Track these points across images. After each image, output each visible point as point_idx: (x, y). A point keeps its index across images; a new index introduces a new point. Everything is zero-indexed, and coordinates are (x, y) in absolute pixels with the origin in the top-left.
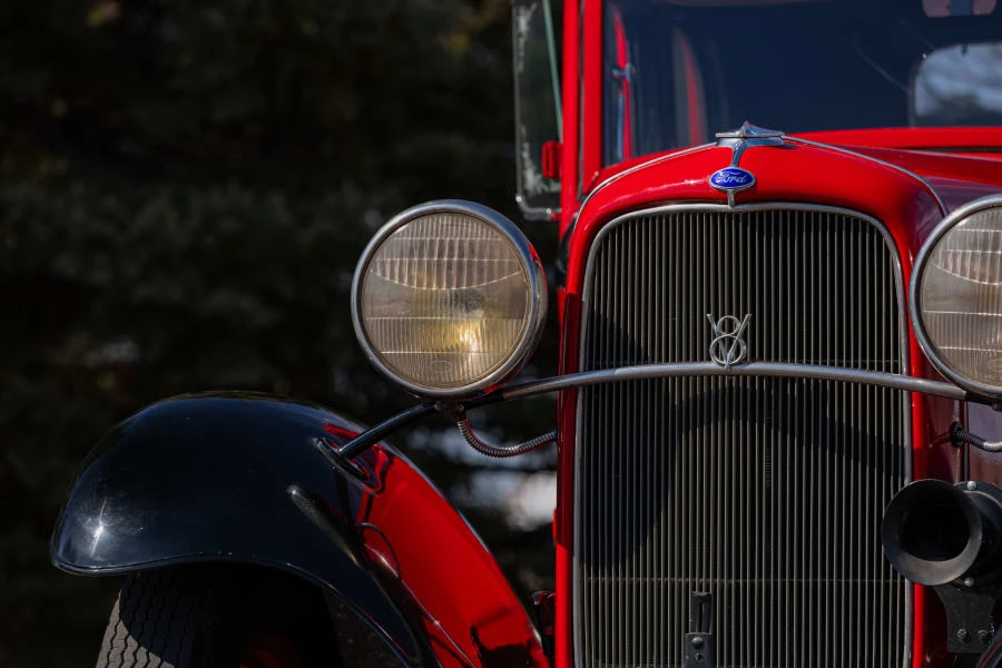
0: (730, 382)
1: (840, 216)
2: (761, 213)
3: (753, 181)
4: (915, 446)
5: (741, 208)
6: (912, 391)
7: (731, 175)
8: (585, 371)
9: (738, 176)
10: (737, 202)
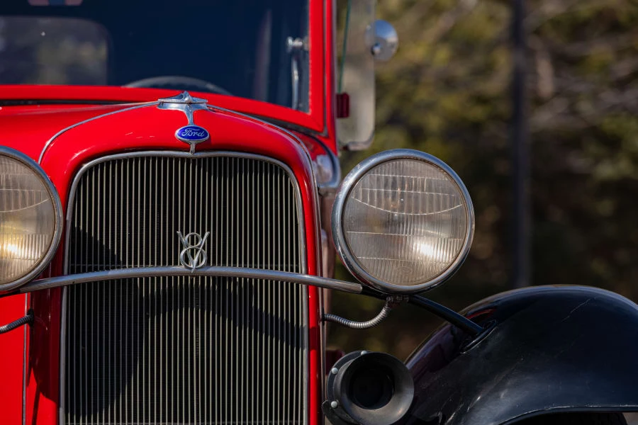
0: (192, 280)
1: (261, 162)
2: (210, 158)
3: (208, 137)
4: (311, 326)
5: (199, 155)
6: (308, 284)
7: (193, 131)
8: (68, 274)
9: (199, 132)
10: (197, 150)
